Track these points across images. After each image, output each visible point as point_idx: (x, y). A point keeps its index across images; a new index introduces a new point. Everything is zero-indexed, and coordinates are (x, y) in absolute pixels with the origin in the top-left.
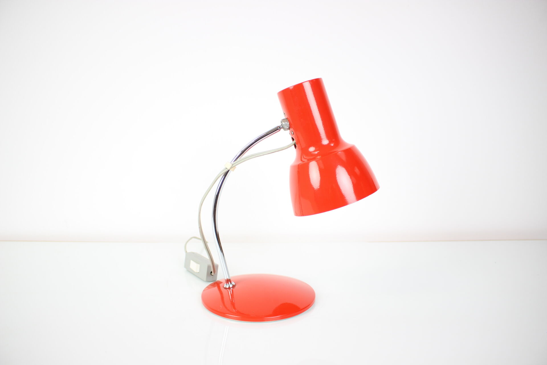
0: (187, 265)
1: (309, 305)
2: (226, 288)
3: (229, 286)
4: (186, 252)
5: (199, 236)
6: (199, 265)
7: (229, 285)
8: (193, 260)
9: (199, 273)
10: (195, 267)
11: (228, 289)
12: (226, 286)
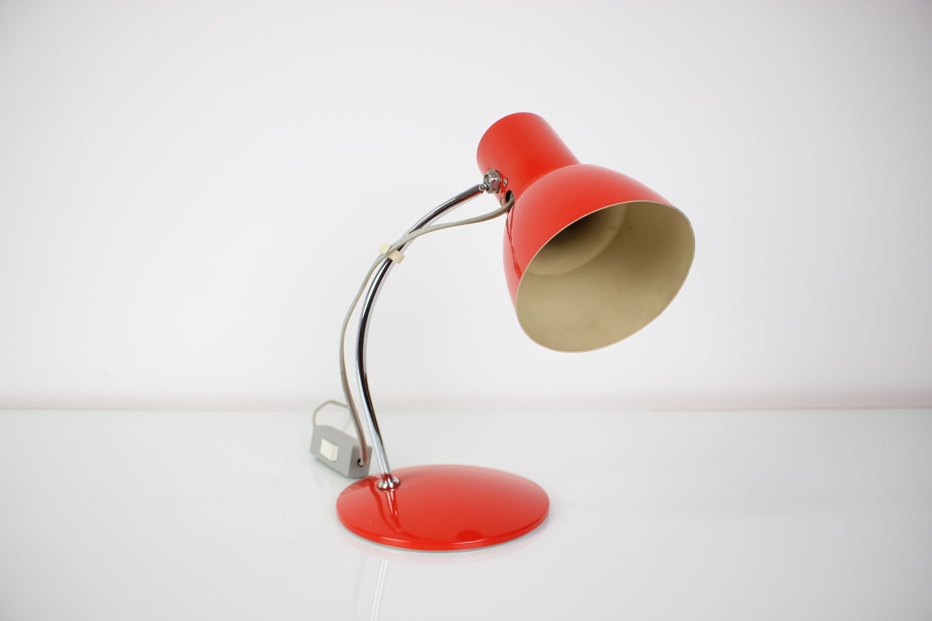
0: (315, 449)
1: (538, 520)
2: (382, 489)
3: (388, 485)
4: (315, 425)
5: (343, 400)
6: (336, 448)
7: (388, 482)
8: (327, 439)
9: (335, 461)
10: (328, 450)
11: (385, 491)
12: (383, 485)
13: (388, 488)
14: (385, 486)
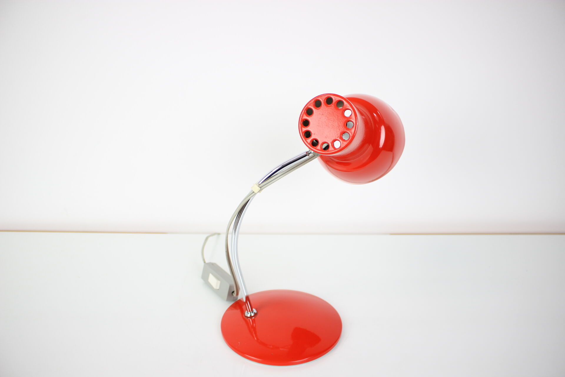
0: (205, 277)
3: (251, 315)
4: (204, 261)
6: (219, 282)
7: (250, 313)
8: (212, 274)
9: (218, 289)
10: (213, 281)
11: (249, 319)
12: (247, 315)
13: (251, 317)
14: (249, 316)
